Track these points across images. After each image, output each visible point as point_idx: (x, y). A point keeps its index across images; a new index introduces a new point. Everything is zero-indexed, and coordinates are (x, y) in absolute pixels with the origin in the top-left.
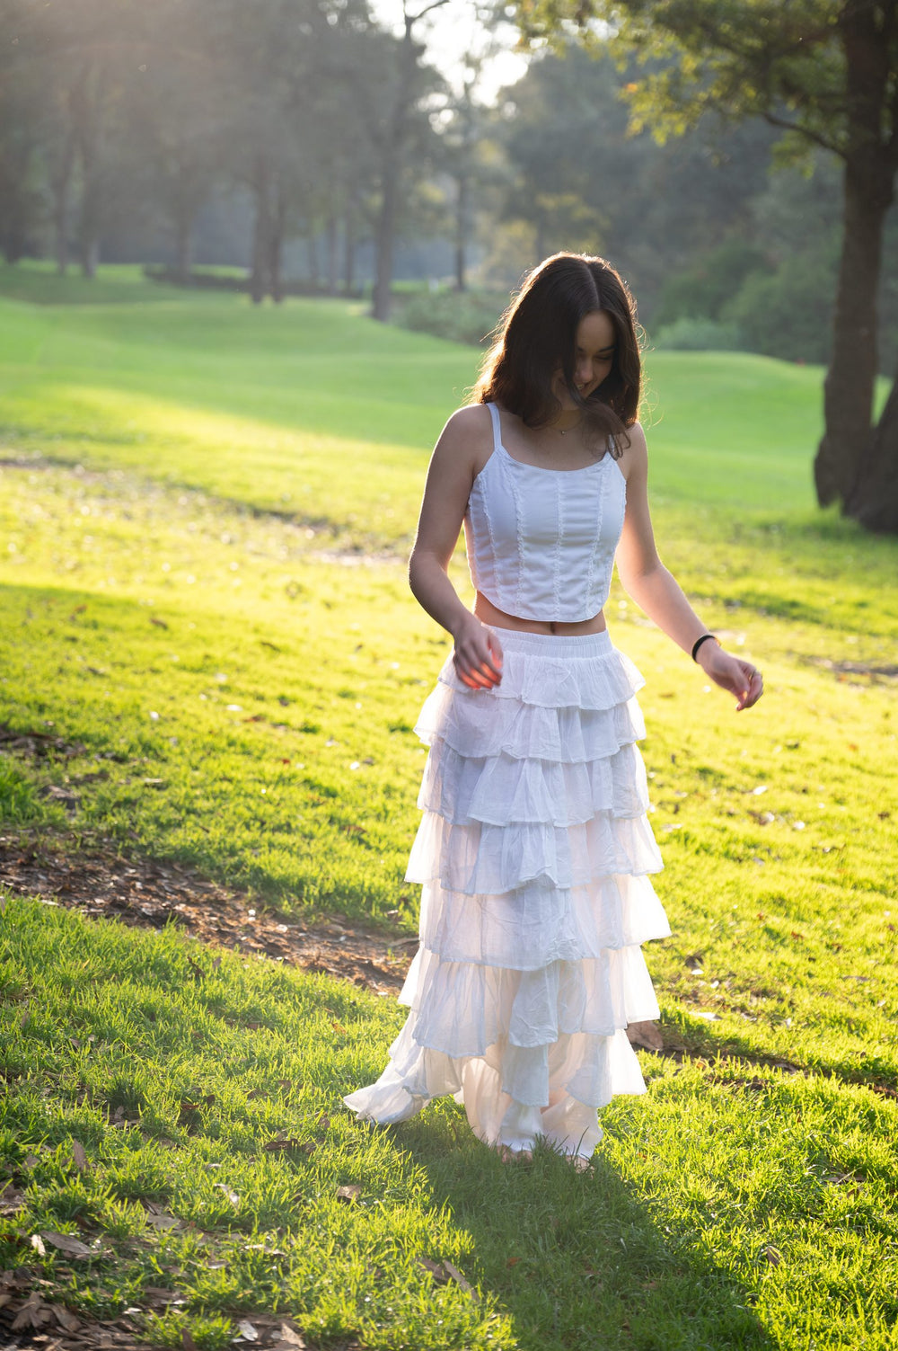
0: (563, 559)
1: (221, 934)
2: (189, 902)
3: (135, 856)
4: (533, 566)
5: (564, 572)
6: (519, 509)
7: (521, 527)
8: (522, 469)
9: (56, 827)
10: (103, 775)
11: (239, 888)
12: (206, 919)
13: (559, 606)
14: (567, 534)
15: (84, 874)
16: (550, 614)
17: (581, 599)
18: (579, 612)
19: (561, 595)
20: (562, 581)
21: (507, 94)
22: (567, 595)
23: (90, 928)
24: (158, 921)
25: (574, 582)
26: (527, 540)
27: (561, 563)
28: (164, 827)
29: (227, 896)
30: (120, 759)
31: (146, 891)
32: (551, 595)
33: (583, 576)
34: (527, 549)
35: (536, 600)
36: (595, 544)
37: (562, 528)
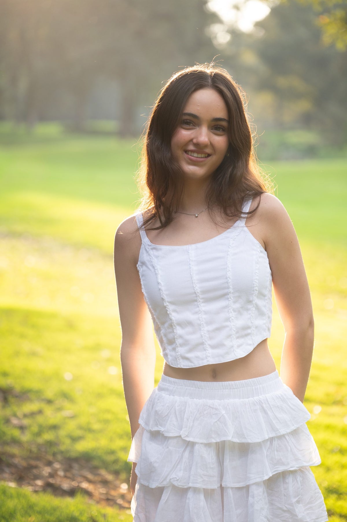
0: (206, 313)
1: (108, 500)
2: (90, 481)
3: (59, 457)
4: (183, 324)
5: (209, 323)
6: (160, 281)
7: (165, 294)
8: (160, 249)
9: (15, 442)
10: (40, 412)
11: (116, 473)
12: (99, 491)
13: (210, 351)
14: (204, 292)
15: (30, 468)
16: (202, 359)
17: (228, 343)
18: (227, 353)
19: (209, 342)
20: (208, 331)
21: (259, 25)
22: (214, 342)
23: (34, 498)
24: (72, 493)
25: (218, 329)
26: (172, 303)
27: (204, 316)
28: (75, 439)
29: (110, 477)
30: (49, 402)
31: (65, 477)
32: (202, 344)
33: (227, 323)
34: (175, 311)
35: (190, 350)
36: (231, 295)
37: (198, 288)
